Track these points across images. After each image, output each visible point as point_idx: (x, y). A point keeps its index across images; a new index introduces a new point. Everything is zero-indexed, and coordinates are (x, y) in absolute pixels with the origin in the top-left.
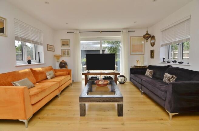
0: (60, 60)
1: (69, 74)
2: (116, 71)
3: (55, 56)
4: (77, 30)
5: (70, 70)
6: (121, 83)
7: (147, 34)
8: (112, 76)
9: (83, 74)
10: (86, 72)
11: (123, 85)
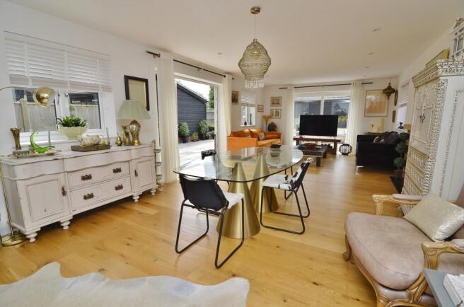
0: (269, 122)
1: (279, 137)
2: (337, 138)
3: (264, 117)
4: (291, 85)
5: (280, 134)
6: (343, 154)
7: (389, 88)
8: (332, 145)
9: (294, 139)
10: (298, 137)
11: (346, 157)
